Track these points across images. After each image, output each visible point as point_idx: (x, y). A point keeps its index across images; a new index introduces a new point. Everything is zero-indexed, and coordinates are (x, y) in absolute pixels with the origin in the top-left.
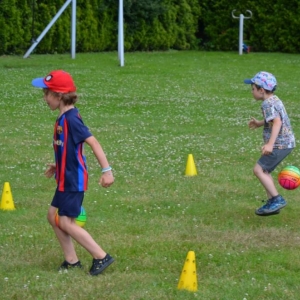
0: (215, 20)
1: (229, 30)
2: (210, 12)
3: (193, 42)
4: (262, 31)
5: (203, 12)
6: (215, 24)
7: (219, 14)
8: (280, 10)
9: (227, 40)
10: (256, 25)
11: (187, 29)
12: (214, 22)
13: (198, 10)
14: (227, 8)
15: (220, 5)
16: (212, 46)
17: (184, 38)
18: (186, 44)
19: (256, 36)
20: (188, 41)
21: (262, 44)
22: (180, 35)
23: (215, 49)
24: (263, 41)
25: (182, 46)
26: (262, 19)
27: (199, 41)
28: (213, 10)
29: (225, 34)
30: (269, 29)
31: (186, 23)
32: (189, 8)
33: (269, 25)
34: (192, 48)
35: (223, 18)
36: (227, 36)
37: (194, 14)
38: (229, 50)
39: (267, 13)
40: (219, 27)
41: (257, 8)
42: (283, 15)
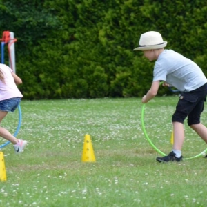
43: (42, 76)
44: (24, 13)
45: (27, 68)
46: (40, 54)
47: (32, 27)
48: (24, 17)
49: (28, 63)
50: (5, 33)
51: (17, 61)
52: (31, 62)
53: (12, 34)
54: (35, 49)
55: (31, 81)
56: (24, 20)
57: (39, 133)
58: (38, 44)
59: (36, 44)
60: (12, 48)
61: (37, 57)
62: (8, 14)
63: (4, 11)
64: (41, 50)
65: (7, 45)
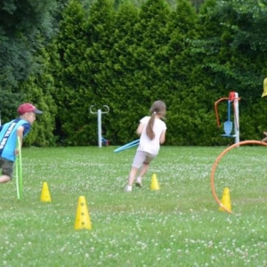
0: (72, 117)
1: (85, 126)
2: (66, 110)
3: (51, 139)
4: (118, 126)
5: (59, 110)
6: (71, 121)
7: (75, 112)
8: (133, 105)
9: (84, 136)
10: (111, 120)
11: (46, 127)
12: (71, 119)
13: (55, 108)
14: (83, 106)
15: (76, 103)
16: (70, 143)
17: (43, 135)
18: (45, 141)
19: (112, 131)
20: (47, 138)
21: (117, 138)
22: (40, 133)
23: (72, 145)
24: (119, 135)
25: (41, 143)
26: (117, 114)
27: (57, 137)
28: (69, 107)
29: (82, 130)
30: (124, 123)
31: (45, 121)
32: (46, 106)
33: (124, 120)
34: (50, 145)
35: (79, 116)
36: (84, 133)
37: (51, 112)
38: (87, 145)
39: (122, 108)
40: (76, 124)
41: (112, 104)
42: (136, 109)
43: (259, 127)
44: (246, 78)
45: (248, 121)
46: (258, 110)
47: (253, 89)
48: (246, 81)
49: (249, 117)
50: (231, 93)
51: (240, 115)
52: (251, 116)
53: (237, 94)
54: (255, 106)
55: (251, 132)
56: (246, 84)
57: (257, 173)
58: (257, 102)
59: (255, 102)
60: (236, 105)
61: (256, 112)
62: (234, 79)
63: (231, 76)
64: (259, 107)
65: (232, 103)
